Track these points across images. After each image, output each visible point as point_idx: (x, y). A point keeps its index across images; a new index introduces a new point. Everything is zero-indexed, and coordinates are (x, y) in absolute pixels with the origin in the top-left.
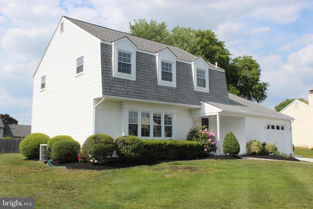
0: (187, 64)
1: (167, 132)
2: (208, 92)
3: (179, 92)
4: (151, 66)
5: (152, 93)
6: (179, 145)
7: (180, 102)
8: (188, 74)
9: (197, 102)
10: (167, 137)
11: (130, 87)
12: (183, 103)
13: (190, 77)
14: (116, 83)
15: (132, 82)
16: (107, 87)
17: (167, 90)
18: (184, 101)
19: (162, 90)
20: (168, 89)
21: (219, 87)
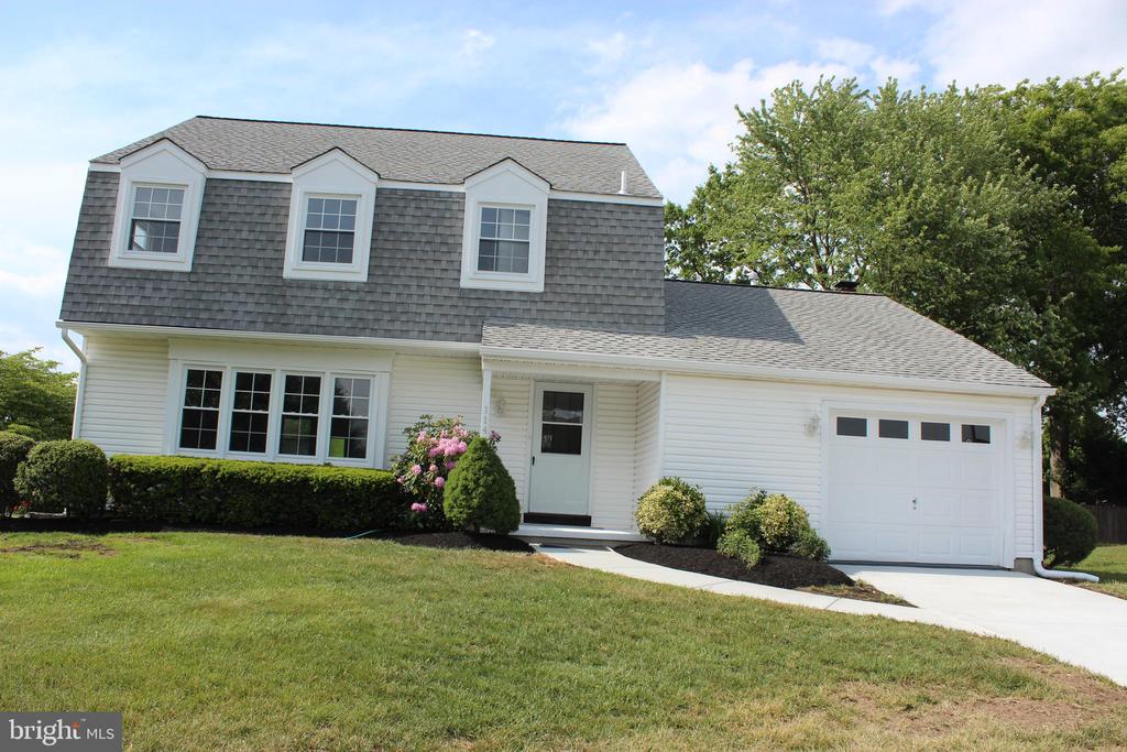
0: (441, 195)
1: (346, 441)
2: (541, 288)
3: (376, 297)
4: (268, 219)
5: (250, 308)
7: (374, 332)
8: (440, 230)
9: (467, 330)
10: (345, 456)
11: (164, 293)
12: (389, 333)
13: (451, 241)
14: (117, 283)
15: (175, 278)
16: (79, 298)
17: (320, 293)
18: (397, 325)
19: (299, 294)
20: (325, 289)
21: (615, 265)
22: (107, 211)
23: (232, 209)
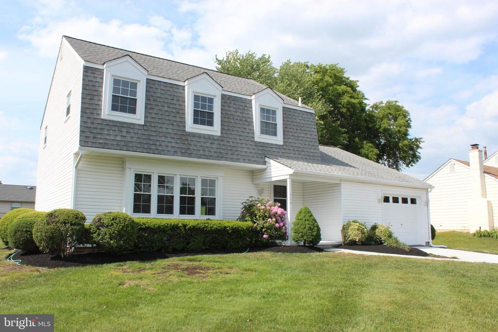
0: (243, 99)
1: (206, 207)
2: (282, 143)
3: (225, 143)
4: (175, 102)
5: (174, 145)
6: (211, 227)
7: (226, 159)
8: (244, 115)
9: (260, 160)
10: (206, 215)
11: (132, 135)
12: (232, 160)
13: (249, 120)
14: (107, 128)
15: (137, 127)
16: (88, 134)
17: (202, 140)
18: (235, 157)
19: (194, 140)
20: (205, 138)
21: (303, 135)
22: (97, 88)
23: (159, 95)
